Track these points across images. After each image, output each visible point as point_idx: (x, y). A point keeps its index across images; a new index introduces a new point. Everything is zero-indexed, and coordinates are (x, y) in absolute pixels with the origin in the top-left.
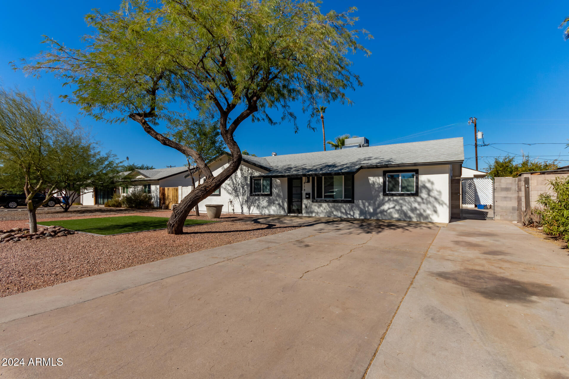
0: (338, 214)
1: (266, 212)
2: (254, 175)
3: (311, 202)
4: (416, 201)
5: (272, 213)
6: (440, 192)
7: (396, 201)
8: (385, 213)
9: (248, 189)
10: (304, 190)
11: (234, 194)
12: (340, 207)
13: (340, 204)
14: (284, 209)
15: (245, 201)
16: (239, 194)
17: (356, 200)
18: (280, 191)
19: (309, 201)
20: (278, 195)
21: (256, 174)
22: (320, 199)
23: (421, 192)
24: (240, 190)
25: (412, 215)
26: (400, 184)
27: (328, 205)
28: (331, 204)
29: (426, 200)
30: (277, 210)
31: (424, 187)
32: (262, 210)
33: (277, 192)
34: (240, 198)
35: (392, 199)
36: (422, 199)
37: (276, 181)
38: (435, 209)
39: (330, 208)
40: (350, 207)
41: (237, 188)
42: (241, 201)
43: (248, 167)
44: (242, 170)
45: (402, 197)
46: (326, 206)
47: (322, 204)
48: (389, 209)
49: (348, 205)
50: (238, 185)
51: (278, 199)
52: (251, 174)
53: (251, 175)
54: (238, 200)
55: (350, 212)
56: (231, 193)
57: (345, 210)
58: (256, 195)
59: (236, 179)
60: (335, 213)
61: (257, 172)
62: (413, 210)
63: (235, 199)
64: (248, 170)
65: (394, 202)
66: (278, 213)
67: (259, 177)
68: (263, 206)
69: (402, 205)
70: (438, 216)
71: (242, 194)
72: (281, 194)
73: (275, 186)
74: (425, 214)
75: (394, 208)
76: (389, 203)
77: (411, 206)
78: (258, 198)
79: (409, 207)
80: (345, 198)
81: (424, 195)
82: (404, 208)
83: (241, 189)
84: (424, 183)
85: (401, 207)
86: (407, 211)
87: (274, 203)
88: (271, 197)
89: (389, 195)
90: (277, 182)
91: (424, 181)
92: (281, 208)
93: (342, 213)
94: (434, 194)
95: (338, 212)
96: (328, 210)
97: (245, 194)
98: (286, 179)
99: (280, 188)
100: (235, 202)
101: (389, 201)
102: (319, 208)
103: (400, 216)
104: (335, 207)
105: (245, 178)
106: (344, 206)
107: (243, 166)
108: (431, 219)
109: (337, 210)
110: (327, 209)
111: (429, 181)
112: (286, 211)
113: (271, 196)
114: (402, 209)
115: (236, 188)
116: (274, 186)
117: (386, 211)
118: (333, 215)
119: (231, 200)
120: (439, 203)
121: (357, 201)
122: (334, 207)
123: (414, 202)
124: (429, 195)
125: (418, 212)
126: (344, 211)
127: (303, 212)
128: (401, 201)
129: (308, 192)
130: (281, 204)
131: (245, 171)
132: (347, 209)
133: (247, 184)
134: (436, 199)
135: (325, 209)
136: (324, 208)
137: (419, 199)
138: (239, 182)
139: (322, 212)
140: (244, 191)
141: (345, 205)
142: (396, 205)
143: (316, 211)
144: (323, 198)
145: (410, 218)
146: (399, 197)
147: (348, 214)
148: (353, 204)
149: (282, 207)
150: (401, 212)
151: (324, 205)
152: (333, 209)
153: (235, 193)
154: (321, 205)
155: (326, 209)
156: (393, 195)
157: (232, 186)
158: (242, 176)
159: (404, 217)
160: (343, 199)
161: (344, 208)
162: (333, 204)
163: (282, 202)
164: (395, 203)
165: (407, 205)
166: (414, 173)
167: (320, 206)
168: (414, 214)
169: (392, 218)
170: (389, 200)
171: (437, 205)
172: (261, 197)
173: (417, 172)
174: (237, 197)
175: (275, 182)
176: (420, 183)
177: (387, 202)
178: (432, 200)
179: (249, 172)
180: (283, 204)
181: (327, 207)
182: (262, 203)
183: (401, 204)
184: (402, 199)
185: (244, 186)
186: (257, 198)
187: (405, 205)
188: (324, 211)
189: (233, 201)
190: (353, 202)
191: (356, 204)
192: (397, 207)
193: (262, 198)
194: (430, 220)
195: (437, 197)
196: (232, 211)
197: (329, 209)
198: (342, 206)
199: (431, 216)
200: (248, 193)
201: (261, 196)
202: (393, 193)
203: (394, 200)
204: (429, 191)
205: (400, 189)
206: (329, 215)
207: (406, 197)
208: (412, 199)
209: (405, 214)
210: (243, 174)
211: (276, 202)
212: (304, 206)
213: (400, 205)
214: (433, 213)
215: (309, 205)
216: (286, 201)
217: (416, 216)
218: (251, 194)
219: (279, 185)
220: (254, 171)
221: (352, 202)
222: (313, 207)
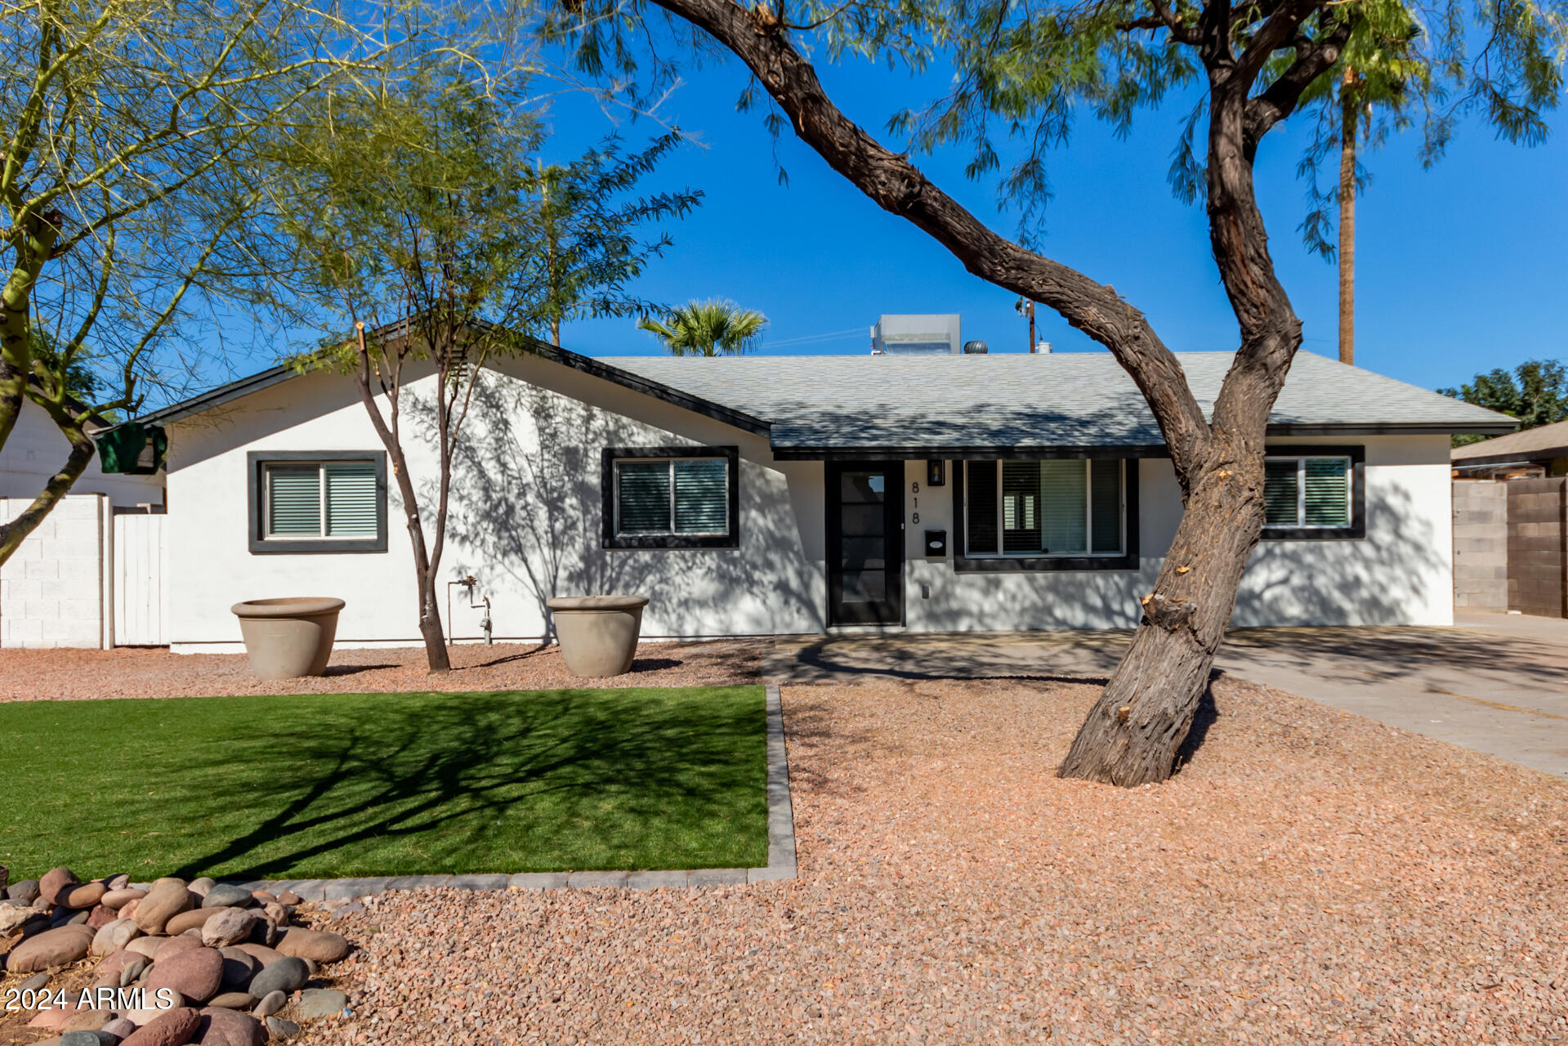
0: (1074, 617)
1: (709, 623)
2: (630, 445)
3: (950, 572)
4: (1357, 555)
5: (742, 626)
6: (1427, 524)
7: (1294, 558)
8: (1257, 604)
9: (586, 512)
10: (916, 516)
11: (491, 539)
12: (1081, 586)
13: (1081, 576)
14: (810, 606)
15: (571, 578)
16: (529, 539)
17: (1148, 557)
18: (788, 521)
19: (941, 566)
20: (779, 544)
21: (644, 437)
22: (987, 557)
23: (1373, 525)
24: (531, 517)
25: (1347, 606)
26: (1302, 497)
27: (1031, 581)
28: (1041, 577)
29: (1389, 550)
30: (772, 612)
31: (1383, 507)
32: (680, 618)
33: (771, 526)
34: (535, 560)
35: (1277, 551)
36: (1378, 548)
37: (762, 475)
38: (1415, 580)
39: (1036, 591)
40: (1122, 584)
41: (511, 509)
42: (540, 576)
43: (589, 400)
44: (548, 417)
45: (1313, 544)
46: (1019, 586)
47: (1002, 576)
48: (1269, 586)
49: (1116, 578)
50: (522, 494)
51: (774, 557)
52: (612, 436)
53: (610, 441)
54: (522, 571)
55: (1122, 604)
56: (464, 539)
57: (1104, 598)
58: (643, 544)
59: (507, 459)
60: (1059, 613)
61: (645, 429)
62: (1349, 586)
63: (499, 568)
64: (590, 417)
65: (1287, 563)
66: (774, 626)
67: (661, 451)
68: (684, 595)
69: (1315, 572)
70: (1426, 604)
71: (546, 538)
72: (794, 534)
73: (758, 499)
74: (1385, 600)
75: (1285, 581)
76: (1269, 567)
77: (1343, 575)
78: (654, 556)
79: (1337, 578)
80: (1094, 549)
81: (1382, 534)
82: (1321, 582)
83: (543, 513)
84: (1382, 494)
85: (1310, 577)
86: (1329, 593)
87: (752, 582)
88: (736, 554)
89: (1271, 534)
90: (768, 482)
91: (1382, 490)
92: (793, 601)
93: (1089, 609)
94: (1412, 530)
95: (1072, 608)
96: (1027, 604)
97: (572, 539)
98: (820, 465)
99: (788, 507)
100: (496, 584)
101: (1268, 559)
102: (986, 592)
103: (1307, 610)
104: (1061, 588)
105: (573, 459)
106: (1100, 581)
107: (550, 393)
108: (1404, 614)
109: (1068, 599)
110: (1025, 597)
111: (1396, 489)
112: (822, 613)
113: (737, 546)
114: (1311, 585)
115: (501, 510)
116: (750, 498)
117: (1259, 596)
118: (1050, 620)
119: (471, 573)
120: (1427, 560)
121: (1153, 560)
122: (1053, 588)
123: (1351, 559)
124: (1398, 534)
125: (1365, 594)
126: (1098, 603)
127: (911, 614)
128: (1309, 559)
129: (936, 527)
130: (794, 583)
131: (568, 421)
132: (1110, 594)
133: (581, 489)
134: (1418, 548)
135: (1014, 598)
136: (1009, 596)
137: (1366, 548)
138: (528, 478)
139: (1003, 608)
140: (559, 526)
141: (1105, 579)
142: (1291, 572)
143: (974, 608)
144: (1001, 553)
145: (1341, 613)
146: (1303, 544)
147: (1113, 613)
148: (1136, 574)
149: (799, 597)
150: (1309, 594)
151: (1012, 581)
152: (1050, 598)
153: (497, 532)
154: (997, 584)
155: (1020, 596)
156: (1283, 536)
157: (477, 495)
158: (544, 446)
159: (1318, 613)
160: (1089, 553)
161: (1097, 589)
162: (1050, 575)
163: (800, 574)
164: (1289, 564)
165: (1329, 570)
166: (1348, 458)
167: (992, 589)
168: (1352, 600)
169: (1282, 618)
170: (1269, 553)
171: (1422, 569)
172: (672, 555)
173: (1357, 455)
174: (513, 557)
175: (759, 482)
176: (1368, 494)
177: (1259, 560)
178: (1405, 550)
179: (598, 424)
180: (806, 586)
181: (1027, 588)
182: (678, 580)
183: (1310, 566)
184: (1311, 551)
185: (561, 498)
186: (645, 556)
187: (1324, 572)
188: (1009, 605)
189: (484, 579)
190: (1136, 567)
191: (1145, 573)
192: (1297, 580)
193: (683, 558)
194: (1400, 619)
195: (1422, 540)
196: (482, 633)
197: (1034, 597)
198: (1088, 583)
199: (1403, 606)
200: (587, 536)
201: (677, 547)
202: (1280, 527)
203: (1284, 555)
204: (1396, 521)
205: (1301, 513)
206: (1036, 624)
207: (1325, 543)
208: (1346, 547)
209: (1325, 604)
210: (554, 435)
211: (769, 578)
212: (911, 590)
213: (1305, 573)
214: (1410, 593)
215: (938, 582)
216: (819, 569)
217: (1357, 606)
218: (609, 540)
219: (782, 493)
220: (625, 420)
221: (1129, 563)
222: (958, 591)
